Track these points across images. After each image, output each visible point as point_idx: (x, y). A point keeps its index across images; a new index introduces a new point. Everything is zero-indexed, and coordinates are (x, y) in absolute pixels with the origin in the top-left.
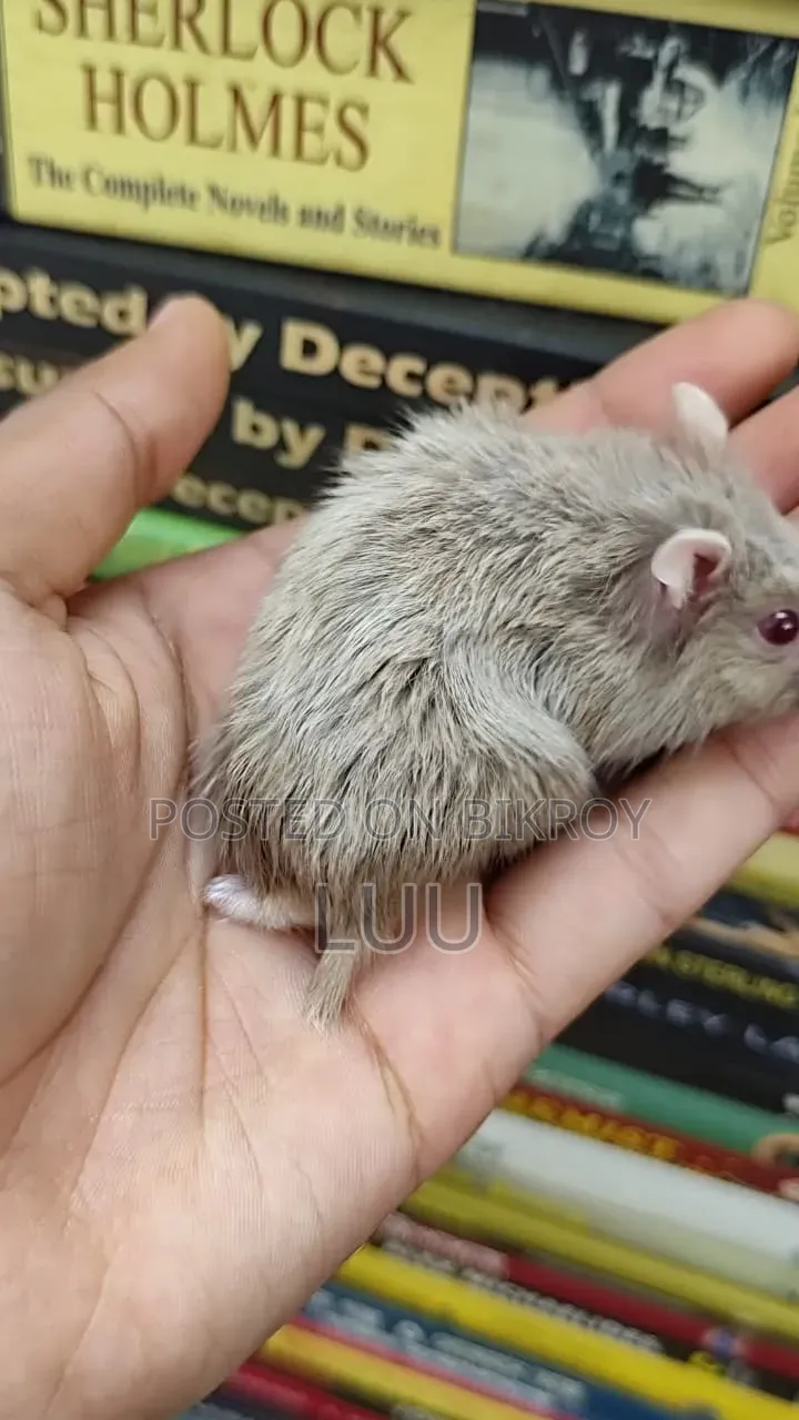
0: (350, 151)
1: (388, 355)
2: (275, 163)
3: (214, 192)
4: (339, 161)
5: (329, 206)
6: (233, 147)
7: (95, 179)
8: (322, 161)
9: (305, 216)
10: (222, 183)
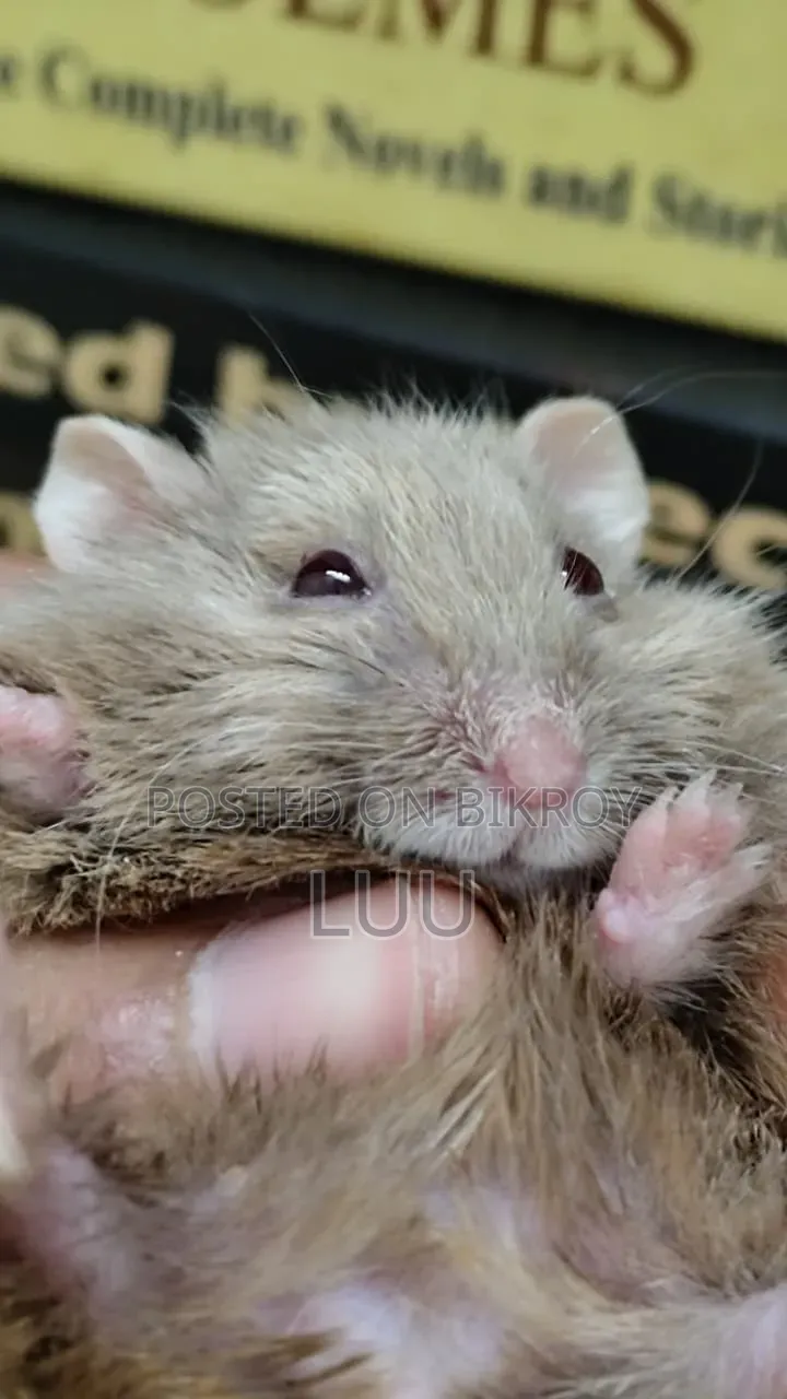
0: (655, 58)
1: (718, 504)
2: (480, 69)
3: (338, 122)
4: (628, 74)
5: (597, 167)
6: (389, 29)
7: (70, 80)
8: (587, 70)
9: (542, 189)
10: (355, 102)
